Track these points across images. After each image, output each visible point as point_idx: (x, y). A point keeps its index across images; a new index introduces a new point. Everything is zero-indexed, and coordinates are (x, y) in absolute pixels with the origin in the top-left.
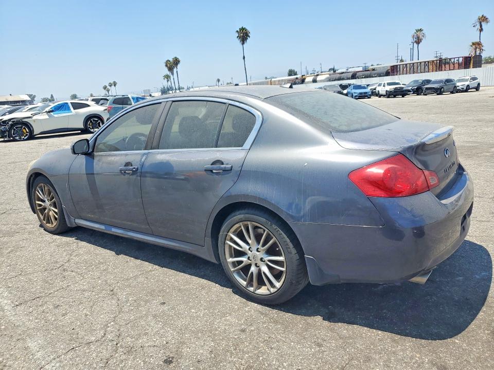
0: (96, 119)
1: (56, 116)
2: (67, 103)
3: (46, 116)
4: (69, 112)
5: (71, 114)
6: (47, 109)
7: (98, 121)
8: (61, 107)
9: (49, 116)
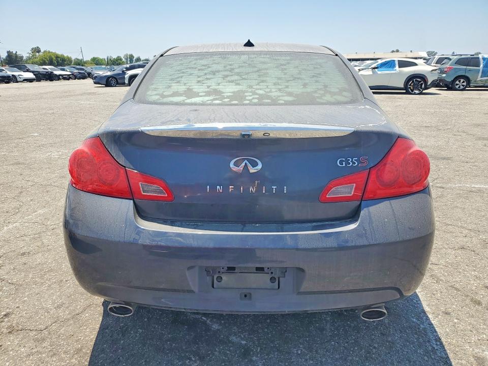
0: (420, 80)
1: (379, 72)
2: (394, 61)
3: (370, 72)
4: (393, 70)
5: (394, 72)
6: (373, 66)
7: (420, 82)
8: (387, 64)
9: (373, 72)
